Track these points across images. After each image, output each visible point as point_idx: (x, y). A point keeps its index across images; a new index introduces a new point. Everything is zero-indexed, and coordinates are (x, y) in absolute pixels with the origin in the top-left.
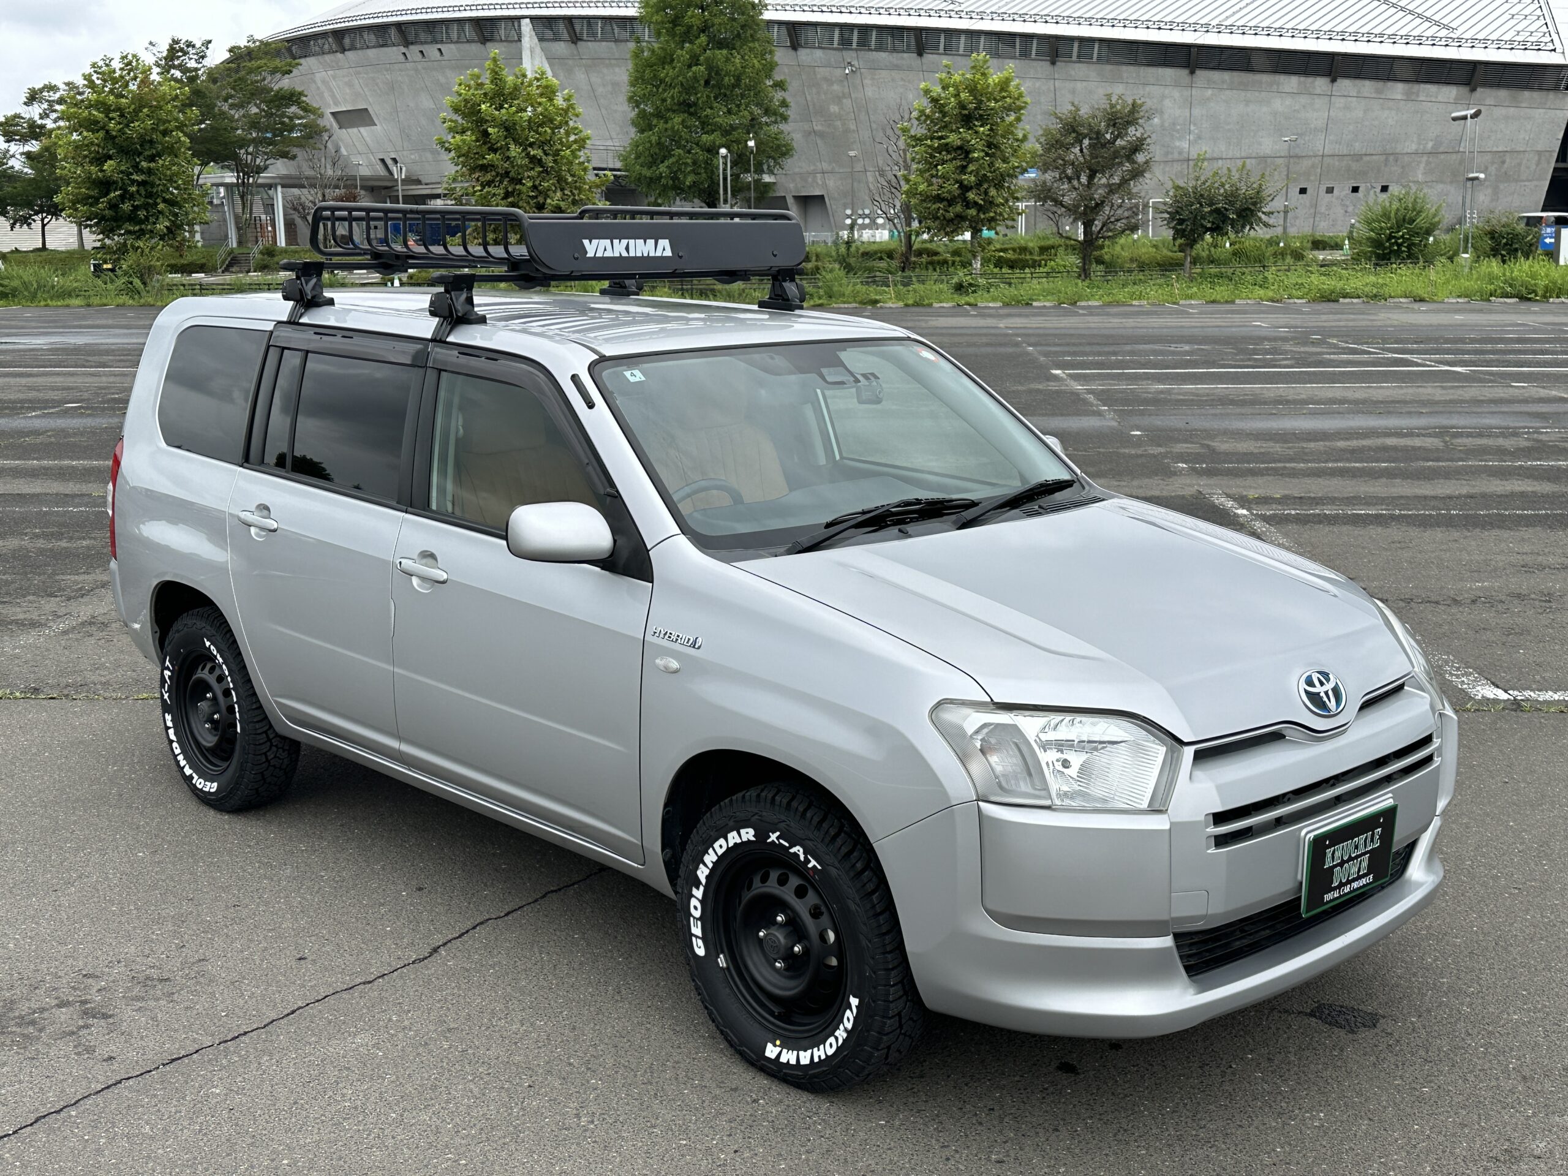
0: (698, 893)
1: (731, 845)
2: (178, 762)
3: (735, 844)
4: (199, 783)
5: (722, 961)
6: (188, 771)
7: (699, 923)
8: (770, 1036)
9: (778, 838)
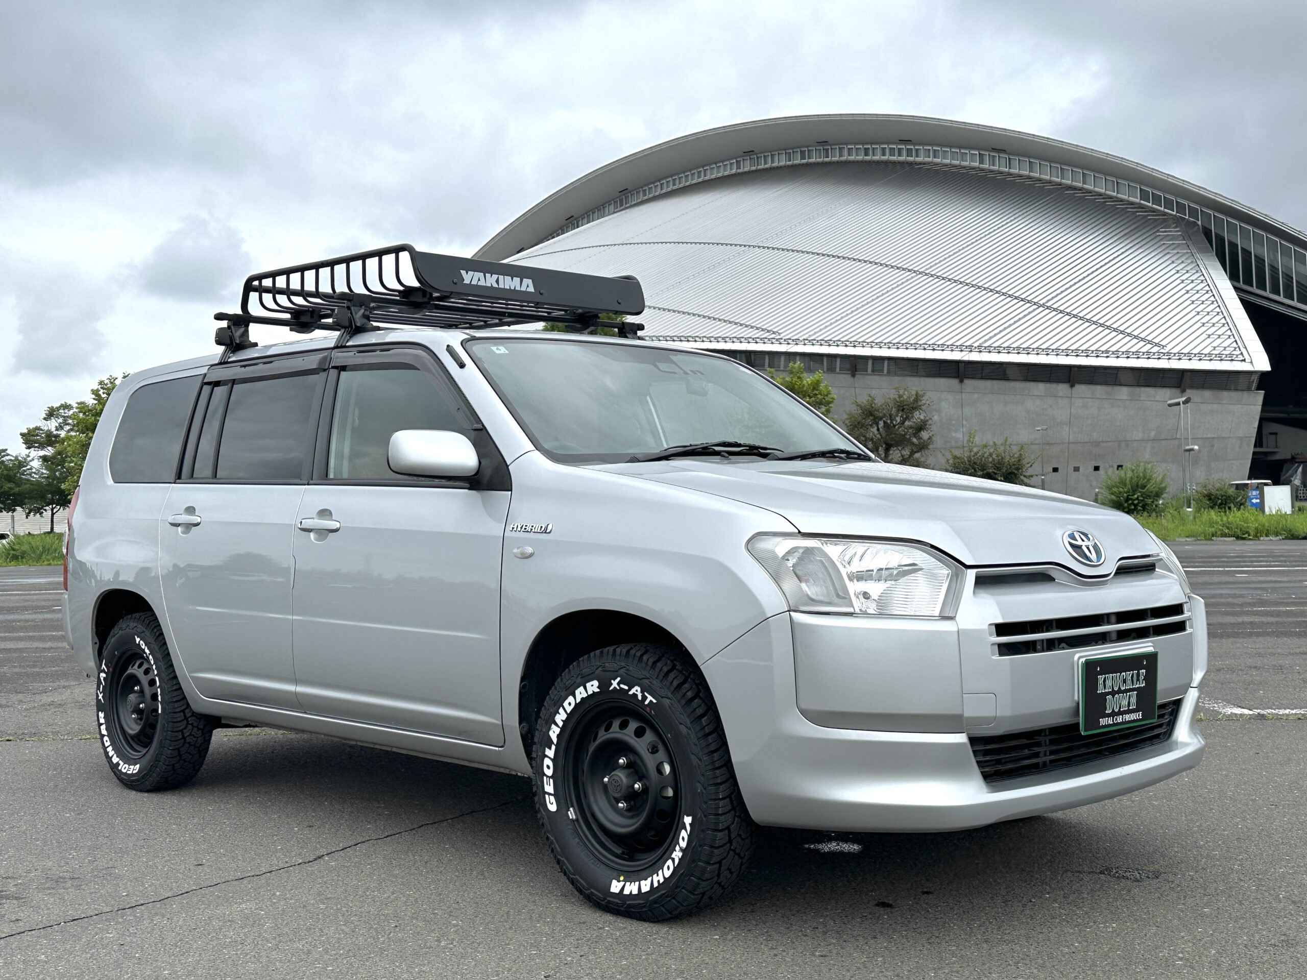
0: (550, 753)
1: (578, 700)
2: (106, 753)
3: (582, 699)
4: (124, 768)
5: (572, 814)
6: (115, 760)
7: (551, 780)
8: (615, 874)
9: (619, 684)
